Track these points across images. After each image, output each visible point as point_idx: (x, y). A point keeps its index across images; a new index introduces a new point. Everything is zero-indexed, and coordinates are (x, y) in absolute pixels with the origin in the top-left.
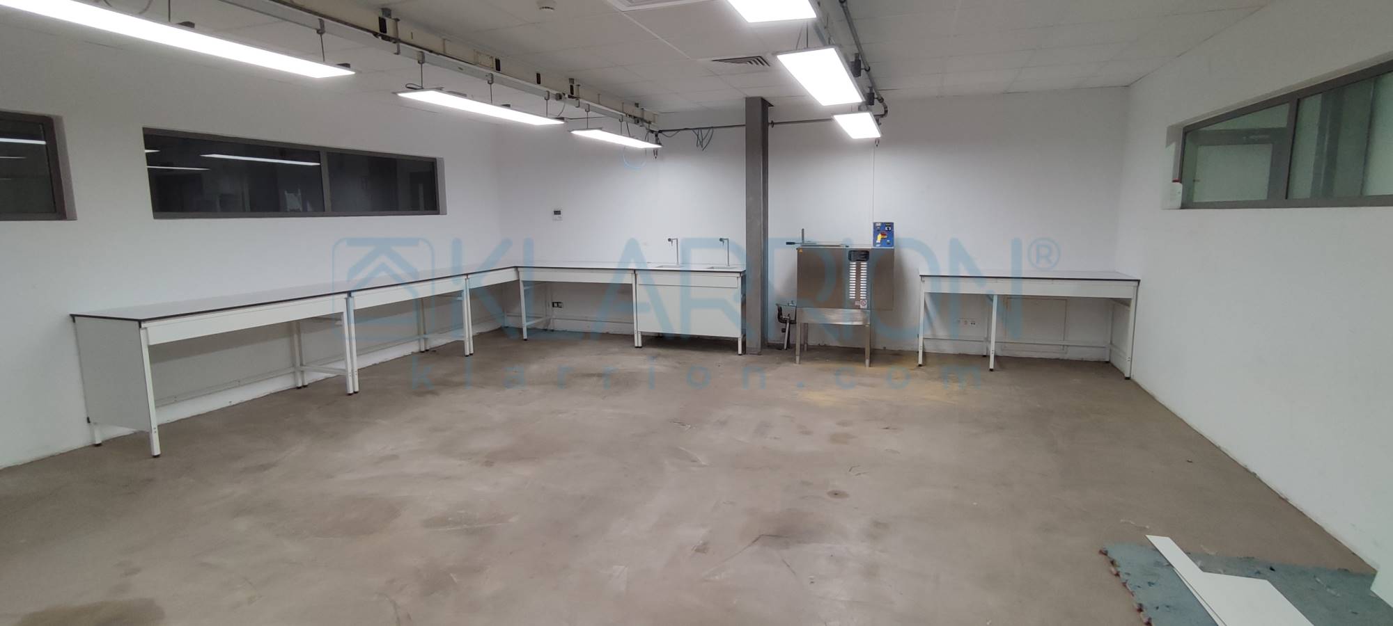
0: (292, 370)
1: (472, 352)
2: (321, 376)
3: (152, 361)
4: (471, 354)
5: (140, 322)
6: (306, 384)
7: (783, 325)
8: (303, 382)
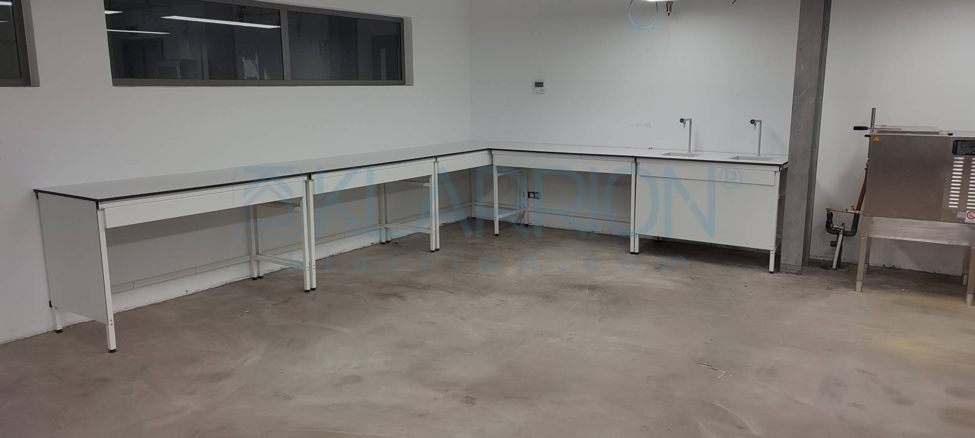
0: (248, 258)
1: (438, 247)
2: (276, 267)
3: (109, 244)
4: (437, 250)
5: (97, 202)
6: (262, 275)
7: (833, 237)
8: (259, 272)
